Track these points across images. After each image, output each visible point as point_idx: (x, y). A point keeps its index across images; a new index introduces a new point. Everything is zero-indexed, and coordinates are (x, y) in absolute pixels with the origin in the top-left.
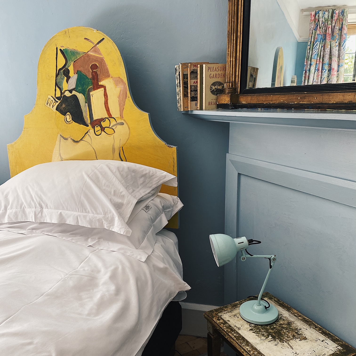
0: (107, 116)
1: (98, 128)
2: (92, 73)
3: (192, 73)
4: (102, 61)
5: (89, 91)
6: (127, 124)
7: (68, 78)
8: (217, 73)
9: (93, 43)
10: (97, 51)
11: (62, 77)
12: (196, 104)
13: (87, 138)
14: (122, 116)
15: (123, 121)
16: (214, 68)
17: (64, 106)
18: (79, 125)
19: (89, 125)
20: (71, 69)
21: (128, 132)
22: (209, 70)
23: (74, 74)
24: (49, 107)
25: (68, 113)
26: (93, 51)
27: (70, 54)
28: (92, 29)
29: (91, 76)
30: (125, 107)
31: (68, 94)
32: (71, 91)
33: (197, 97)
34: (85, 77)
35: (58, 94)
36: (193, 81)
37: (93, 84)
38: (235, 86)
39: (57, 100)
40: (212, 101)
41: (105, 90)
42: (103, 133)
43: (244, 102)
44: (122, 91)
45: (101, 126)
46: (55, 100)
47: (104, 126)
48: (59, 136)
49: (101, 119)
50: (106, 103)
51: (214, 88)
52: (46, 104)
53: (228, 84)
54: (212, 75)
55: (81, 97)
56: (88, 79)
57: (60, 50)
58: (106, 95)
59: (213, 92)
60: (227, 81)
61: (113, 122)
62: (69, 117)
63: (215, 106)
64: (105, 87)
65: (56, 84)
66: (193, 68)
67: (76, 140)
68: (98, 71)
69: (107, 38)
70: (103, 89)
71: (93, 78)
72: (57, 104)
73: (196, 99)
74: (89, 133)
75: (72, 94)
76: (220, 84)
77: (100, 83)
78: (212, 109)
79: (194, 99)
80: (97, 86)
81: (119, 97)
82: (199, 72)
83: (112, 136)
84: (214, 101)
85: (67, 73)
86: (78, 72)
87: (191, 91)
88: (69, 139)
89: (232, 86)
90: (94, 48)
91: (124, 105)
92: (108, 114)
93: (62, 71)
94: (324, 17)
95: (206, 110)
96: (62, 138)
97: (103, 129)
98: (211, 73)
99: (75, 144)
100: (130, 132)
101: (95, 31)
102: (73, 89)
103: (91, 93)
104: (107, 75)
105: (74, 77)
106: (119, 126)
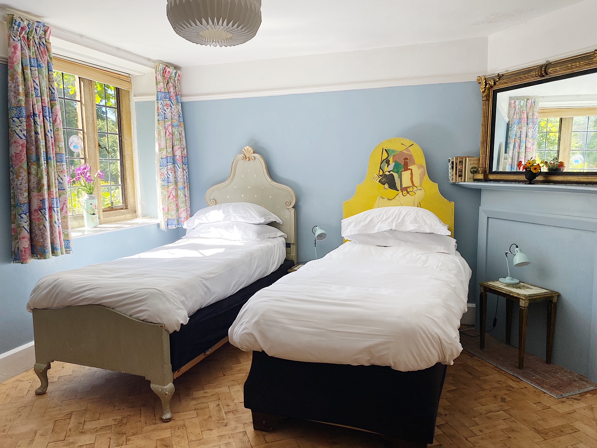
0: (412, 185)
1: (405, 192)
2: (404, 162)
3: (460, 162)
4: (411, 156)
5: (401, 172)
6: (424, 189)
7: (389, 164)
8: (474, 162)
9: (406, 146)
10: (409, 151)
11: (385, 164)
12: (461, 179)
13: (397, 197)
14: (421, 185)
15: (421, 188)
16: (473, 160)
17: (384, 180)
18: (393, 190)
19: (400, 190)
20: (391, 160)
21: (424, 194)
22: (470, 161)
23: (393, 162)
24: (374, 180)
25: (387, 184)
26: (406, 151)
27: (391, 152)
28: (407, 139)
29: (403, 164)
30: (423, 180)
31: (387, 173)
32: (389, 172)
33: (462, 175)
34: (399, 164)
35: (381, 173)
36: (460, 166)
37: (404, 168)
38: (485, 169)
39: (380, 176)
40: (471, 177)
41: (412, 171)
42: (408, 194)
43: (491, 178)
44: (422, 172)
45: (407, 191)
46: (378, 176)
47: (409, 191)
48: (379, 196)
49: (407, 187)
50: (412, 178)
51: (472, 170)
52: (372, 179)
53: (481, 168)
54: (471, 164)
55: (396, 175)
56: (402, 165)
57: (385, 149)
58: (412, 174)
59: (471, 172)
60: (480, 167)
61: (415, 189)
62: (386, 186)
63: (472, 180)
64: (411, 170)
65: (380, 168)
66: (460, 160)
67: (390, 199)
68: (408, 161)
69: (415, 144)
70: (410, 171)
71: (405, 165)
72: (380, 178)
73: (461, 176)
74: (399, 195)
75: (390, 173)
76: (475, 168)
77: (408, 168)
78: (471, 182)
79: (460, 176)
80: (406, 169)
81: (420, 175)
82: (464, 162)
83: (414, 196)
84: (472, 177)
85: (388, 162)
86: (395, 161)
87: (459, 172)
88: (386, 198)
89: (484, 169)
90: (407, 149)
91: (423, 179)
92: (412, 184)
93: (385, 161)
94: (520, 104)
95: (467, 182)
96: (381, 198)
97: (408, 193)
98: (471, 162)
99: (389, 201)
100: (425, 194)
101: (408, 140)
102: (391, 171)
103: (402, 173)
104: (414, 163)
105: (392, 164)
106: (418, 191)
